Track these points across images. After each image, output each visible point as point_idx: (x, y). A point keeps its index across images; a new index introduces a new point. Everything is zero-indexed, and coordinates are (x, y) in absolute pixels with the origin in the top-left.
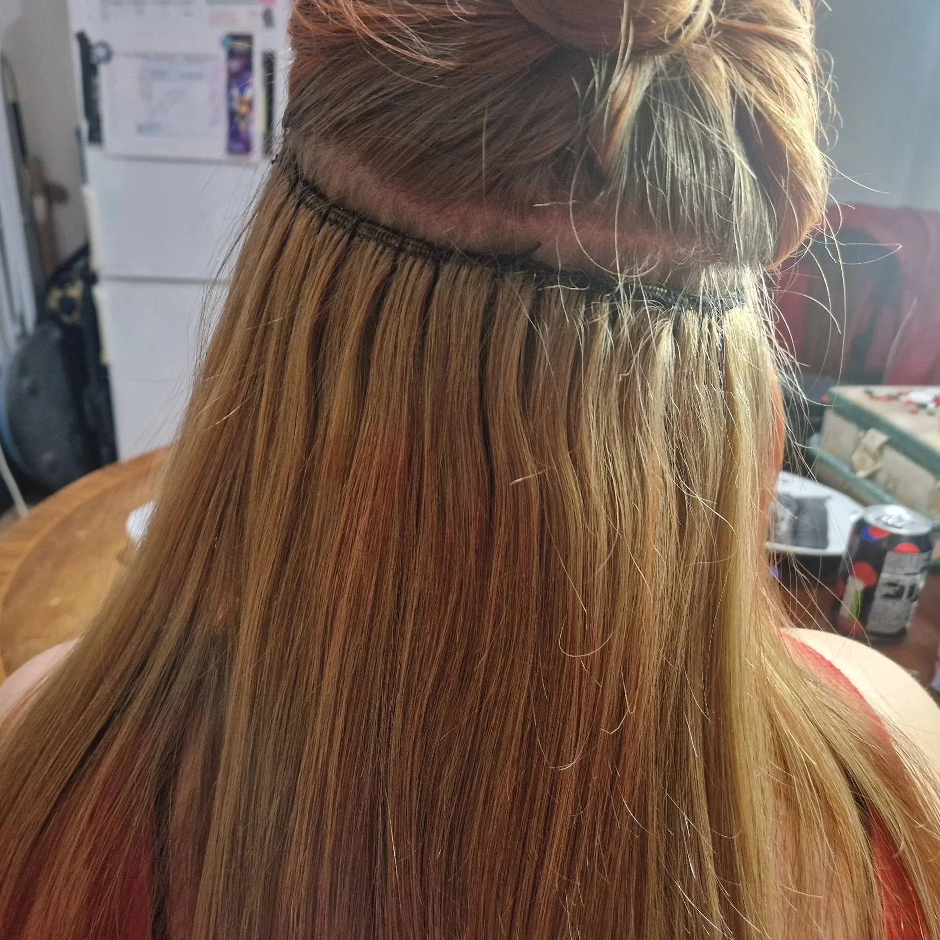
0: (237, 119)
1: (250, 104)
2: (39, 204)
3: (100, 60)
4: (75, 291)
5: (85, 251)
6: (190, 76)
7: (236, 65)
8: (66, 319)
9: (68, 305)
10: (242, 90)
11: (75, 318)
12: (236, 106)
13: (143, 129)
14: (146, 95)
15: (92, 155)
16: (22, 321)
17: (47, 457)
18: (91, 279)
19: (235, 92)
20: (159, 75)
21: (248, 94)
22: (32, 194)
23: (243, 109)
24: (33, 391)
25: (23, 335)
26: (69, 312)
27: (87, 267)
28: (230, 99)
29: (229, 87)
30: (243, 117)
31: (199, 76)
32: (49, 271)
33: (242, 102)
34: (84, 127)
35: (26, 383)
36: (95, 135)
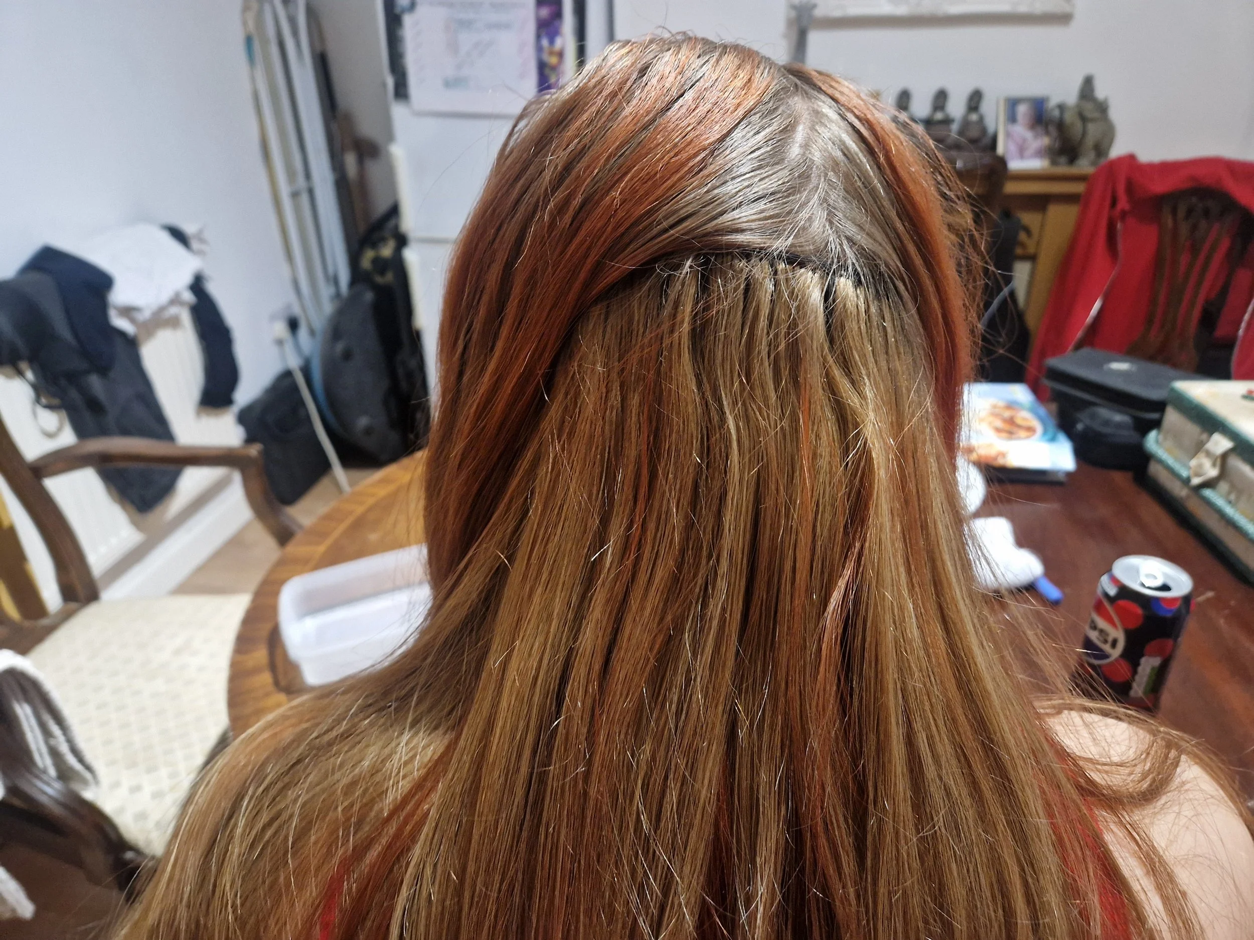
0: (547, 71)
1: (561, 55)
2: (350, 160)
3: (403, 11)
4: (387, 251)
5: (394, 211)
6: (498, 26)
7: (545, 12)
8: (379, 280)
9: (381, 265)
10: (552, 42)
11: (389, 277)
12: (546, 57)
13: (448, 84)
14: (453, 47)
15: (398, 111)
16: (336, 281)
17: (363, 422)
18: (402, 241)
19: (545, 42)
20: (466, 24)
21: (558, 42)
22: (343, 150)
23: (553, 60)
24: (347, 355)
25: (338, 295)
26: (382, 273)
27: (397, 227)
28: (539, 49)
29: (538, 37)
30: (554, 68)
31: (507, 26)
32: (362, 228)
33: (551, 53)
34: (390, 81)
35: (340, 347)
36: (401, 91)
